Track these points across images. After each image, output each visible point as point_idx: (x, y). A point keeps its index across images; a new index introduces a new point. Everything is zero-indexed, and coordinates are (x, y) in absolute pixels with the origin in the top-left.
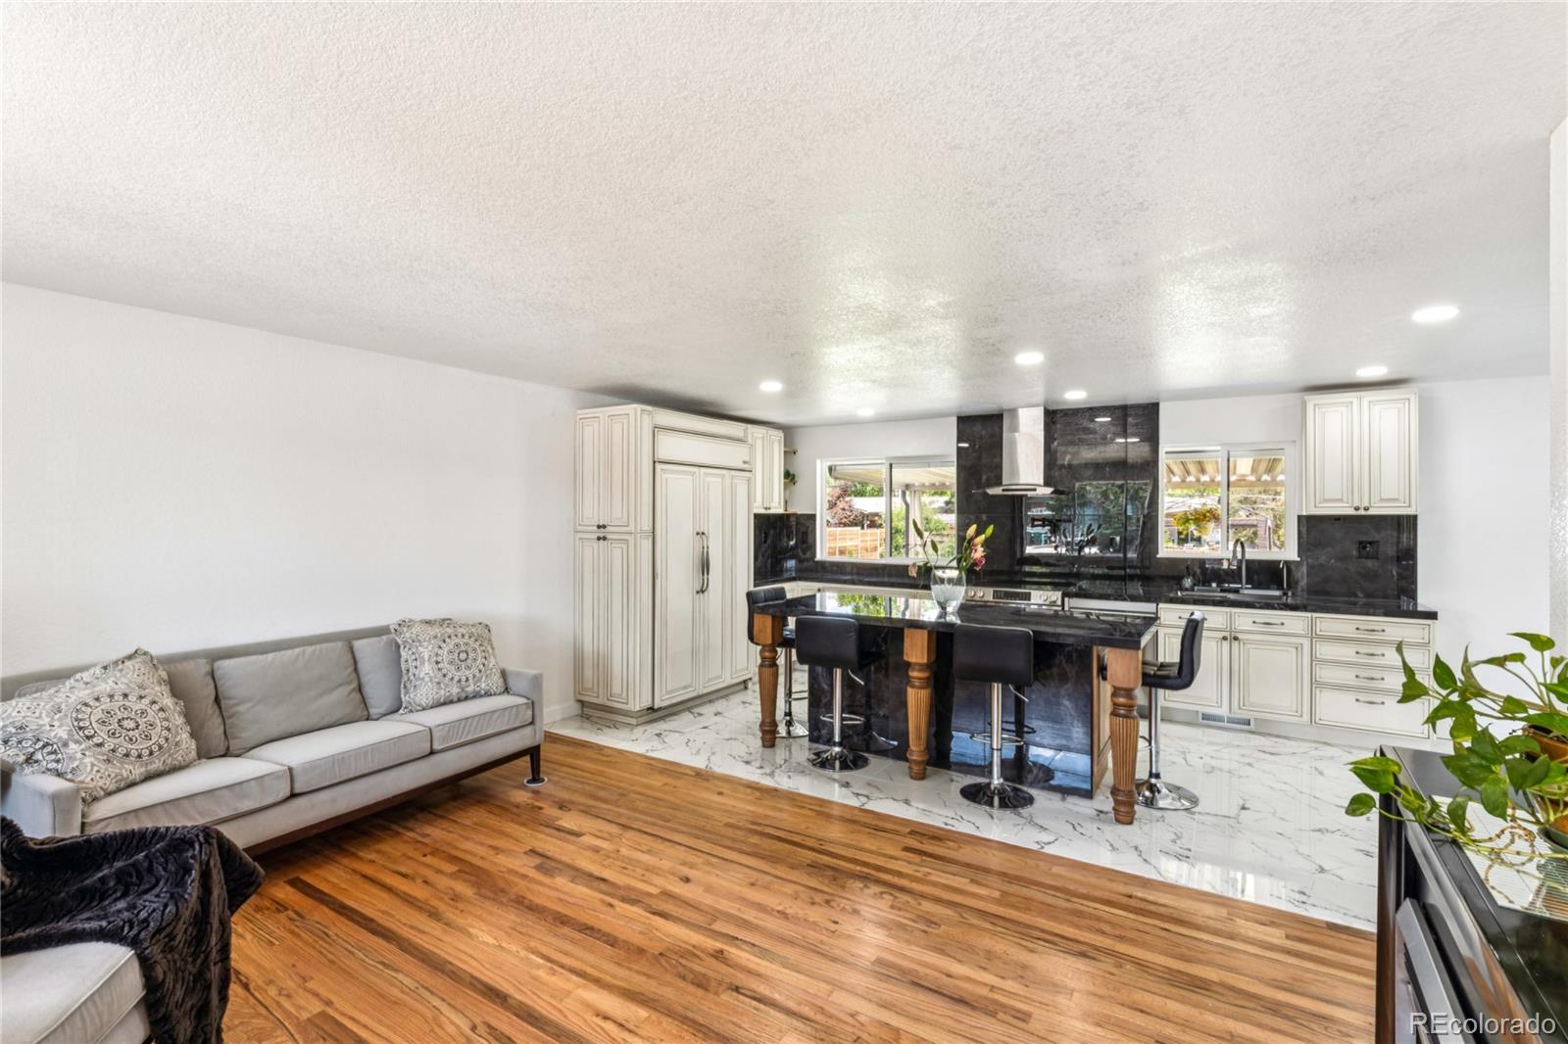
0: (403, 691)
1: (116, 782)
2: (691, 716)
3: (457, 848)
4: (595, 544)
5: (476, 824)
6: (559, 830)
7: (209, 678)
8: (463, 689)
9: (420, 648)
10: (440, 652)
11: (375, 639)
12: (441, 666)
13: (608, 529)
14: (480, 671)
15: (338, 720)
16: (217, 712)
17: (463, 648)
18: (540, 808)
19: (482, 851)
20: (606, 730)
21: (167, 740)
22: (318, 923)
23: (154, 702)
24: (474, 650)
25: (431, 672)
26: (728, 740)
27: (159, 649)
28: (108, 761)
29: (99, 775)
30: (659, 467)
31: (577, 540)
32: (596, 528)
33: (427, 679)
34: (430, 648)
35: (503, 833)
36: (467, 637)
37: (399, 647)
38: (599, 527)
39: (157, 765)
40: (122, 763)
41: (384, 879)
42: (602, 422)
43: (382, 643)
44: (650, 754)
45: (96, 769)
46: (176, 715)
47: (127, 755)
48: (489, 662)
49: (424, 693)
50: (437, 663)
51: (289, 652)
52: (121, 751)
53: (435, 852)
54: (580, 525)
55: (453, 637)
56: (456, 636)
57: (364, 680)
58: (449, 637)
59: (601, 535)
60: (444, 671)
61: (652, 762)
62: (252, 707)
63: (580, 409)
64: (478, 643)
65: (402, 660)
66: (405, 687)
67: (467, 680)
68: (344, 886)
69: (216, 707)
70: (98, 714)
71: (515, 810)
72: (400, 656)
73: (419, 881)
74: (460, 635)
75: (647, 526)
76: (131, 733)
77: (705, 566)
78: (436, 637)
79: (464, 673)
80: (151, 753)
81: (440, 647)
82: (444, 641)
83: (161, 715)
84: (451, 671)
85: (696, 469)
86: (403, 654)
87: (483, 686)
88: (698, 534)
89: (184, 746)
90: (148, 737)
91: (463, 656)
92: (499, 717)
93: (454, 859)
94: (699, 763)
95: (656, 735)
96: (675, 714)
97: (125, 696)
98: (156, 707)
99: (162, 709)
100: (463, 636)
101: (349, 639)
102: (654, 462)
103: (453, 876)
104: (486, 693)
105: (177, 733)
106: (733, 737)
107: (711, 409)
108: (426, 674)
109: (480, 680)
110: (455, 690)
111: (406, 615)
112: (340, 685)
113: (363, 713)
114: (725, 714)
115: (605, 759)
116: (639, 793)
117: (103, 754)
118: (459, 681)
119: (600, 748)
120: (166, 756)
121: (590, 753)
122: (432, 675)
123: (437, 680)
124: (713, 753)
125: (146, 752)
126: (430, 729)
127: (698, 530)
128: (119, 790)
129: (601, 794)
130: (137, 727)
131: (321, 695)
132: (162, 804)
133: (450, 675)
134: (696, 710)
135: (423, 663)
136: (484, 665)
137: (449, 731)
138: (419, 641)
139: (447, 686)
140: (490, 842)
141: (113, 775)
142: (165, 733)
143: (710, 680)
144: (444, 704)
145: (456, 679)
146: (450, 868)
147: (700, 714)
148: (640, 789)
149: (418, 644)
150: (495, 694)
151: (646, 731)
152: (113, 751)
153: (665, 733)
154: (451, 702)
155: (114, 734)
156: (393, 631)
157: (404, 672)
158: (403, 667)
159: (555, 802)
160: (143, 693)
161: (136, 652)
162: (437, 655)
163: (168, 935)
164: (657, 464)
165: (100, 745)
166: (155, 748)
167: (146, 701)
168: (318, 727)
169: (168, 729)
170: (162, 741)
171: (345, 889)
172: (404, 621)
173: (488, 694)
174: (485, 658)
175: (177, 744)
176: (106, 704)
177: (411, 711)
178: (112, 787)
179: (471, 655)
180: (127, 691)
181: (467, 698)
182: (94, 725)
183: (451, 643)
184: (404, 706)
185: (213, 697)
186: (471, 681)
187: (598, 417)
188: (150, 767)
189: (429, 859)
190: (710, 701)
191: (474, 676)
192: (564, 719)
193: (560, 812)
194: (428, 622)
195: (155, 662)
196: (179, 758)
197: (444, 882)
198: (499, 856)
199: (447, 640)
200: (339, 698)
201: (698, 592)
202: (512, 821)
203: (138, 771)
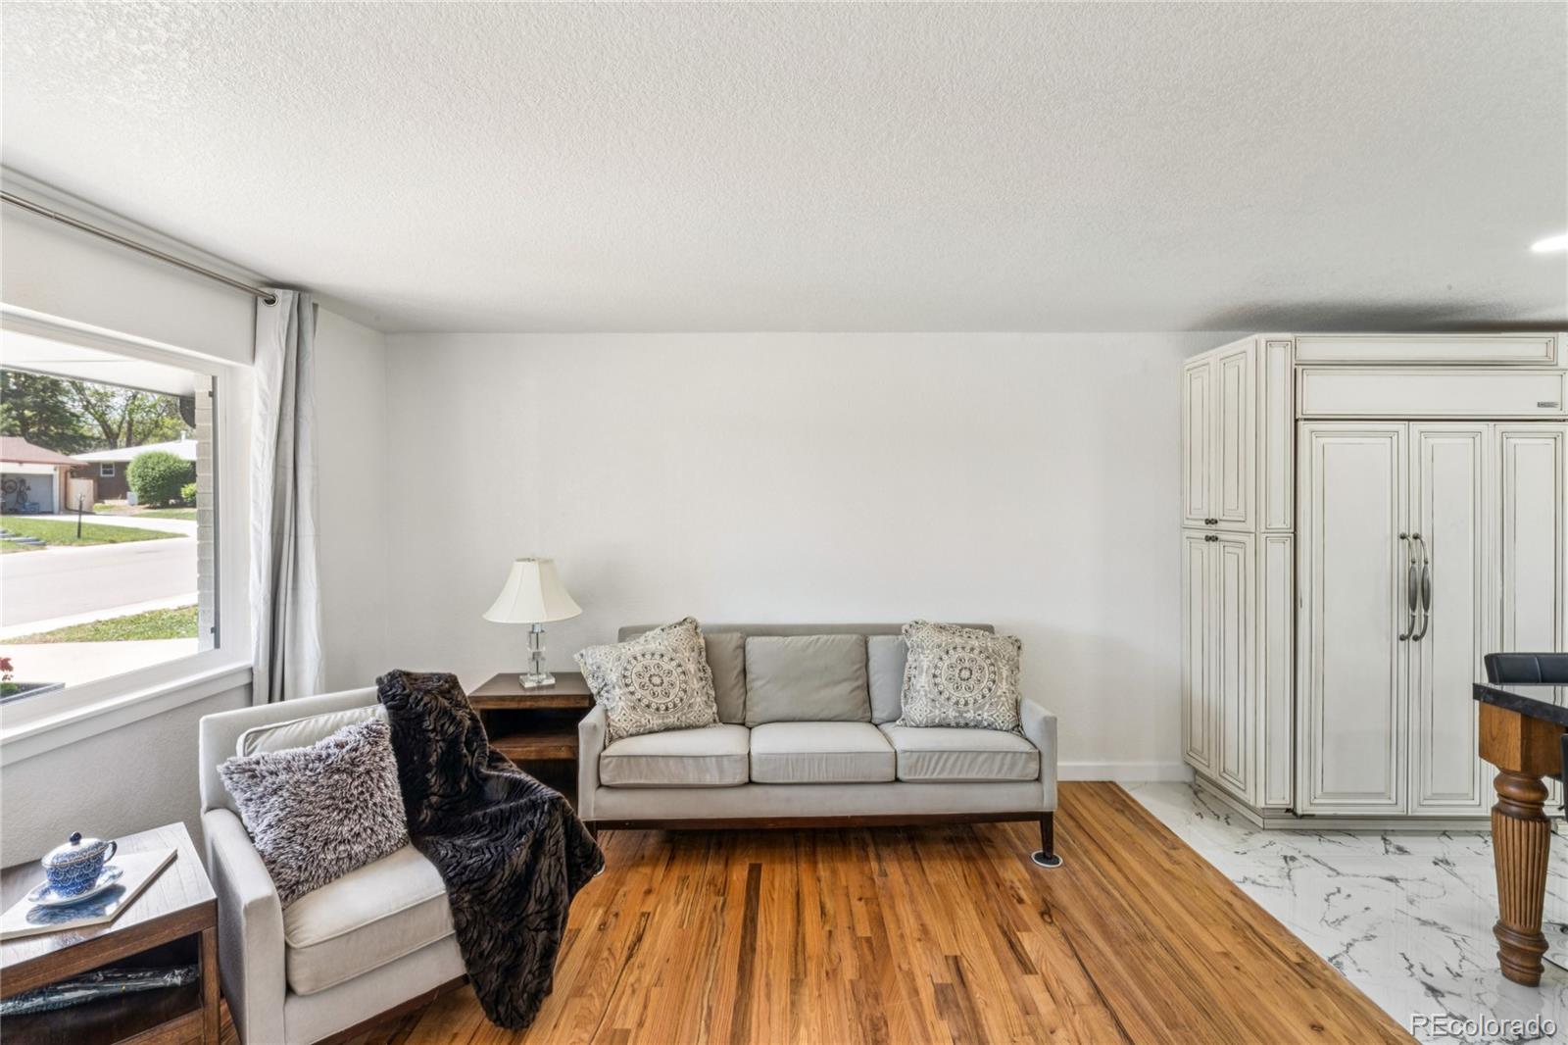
0: (903, 701)
1: (637, 727)
2: (1380, 845)
3: (892, 907)
4: (1205, 545)
5: (937, 886)
6: (1012, 946)
7: (740, 651)
8: (961, 713)
9: (921, 655)
10: (940, 664)
11: (891, 637)
12: (938, 680)
13: (1221, 525)
14: (984, 697)
15: (836, 716)
16: (741, 684)
17: (967, 664)
18: (1021, 901)
19: (910, 925)
20: (1208, 820)
21: (681, 700)
22: (724, 925)
23: (680, 666)
24: (981, 669)
25: (926, 685)
26: (1424, 923)
27: (705, 619)
28: (634, 708)
29: (624, 718)
30: (1304, 428)
31: (1184, 538)
32: (1203, 523)
33: (922, 693)
34: (931, 657)
35: (951, 917)
36: (976, 652)
37: (908, 649)
38: (1209, 522)
39: (671, 720)
40: (642, 711)
41: (807, 903)
42: (1212, 369)
43: (896, 642)
44: (1247, 889)
45: (624, 712)
46: (695, 680)
47: (648, 706)
48: (997, 687)
49: (918, 708)
50: (935, 676)
51: (805, 638)
52: (645, 702)
53: (872, 900)
54: (1187, 519)
55: (959, 650)
56: (963, 648)
57: (873, 680)
58: (955, 648)
59: (1211, 534)
60: (941, 688)
61: (1237, 903)
62: (764, 685)
63: (1190, 355)
64: (988, 661)
65: (907, 665)
66: (905, 696)
67: (966, 704)
68: (775, 896)
69: (741, 677)
70: (639, 668)
71: (992, 888)
72: (906, 660)
73: (827, 928)
74: (968, 649)
75: (1280, 519)
76: (655, 688)
77: (1419, 594)
78: (939, 646)
79: (963, 695)
80: (667, 709)
81: (941, 659)
82: (947, 652)
83: (682, 677)
84: (949, 689)
85: (1401, 426)
86: (909, 659)
87: (985, 715)
88: (1403, 537)
89: (696, 708)
90: (667, 695)
91: (965, 674)
92: (985, 761)
93: (878, 922)
94: (1322, 944)
95: (1285, 858)
96: (1349, 833)
97: (662, 656)
98: (680, 670)
99: (684, 673)
100: (972, 649)
101: (864, 635)
102: (1296, 421)
103: (857, 942)
104: (989, 725)
105: (692, 696)
106: (1441, 921)
107: (1461, 318)
108: (922, 687)
109: (981, 708)
110: (952, 714)
111: (920, 618)
112: (845, 680)
113: (864, 712)
114: (1457, 870)
115: (1167, 865)
116: (1169, 950)
117: (631, 701)
118: (957, 703)
119: (1171, 843)
120: (680, 714)
121: (1153, 846)
122: (928, 689)
123: (932, 697)
124: (1369, 938)
125: (663, 707)
126: (896, 752)
127: (1403, 530)
128: (638, 734)
129: (1114, 920)
130: (662, 683)
131: (827, 685)
132: (646, 756)
133: (946, 694)
134: (1397, 841)
135: (921, 674)
136: (990, 690)
137: (917, 761)
138: (922, 647)
139: (942, 705)
140: (929, 919)
141: (634, 721)
142: (681, 694)
143: (1436, 796)
144: (940, 726)
145: (954, 700)
146: (864, 930)
147: (1401, 850)
148: (1176, 943)
149: (920, 650)
150: (1001, 730)
151: (1271, 843)
152: (639, 700)
153: (1305, 861)
154: (948, 726)
155: (643, 686)
156: (903, 632)
157: (906, 679)
158: (906, 673)
159: (1044, 900)
160: (674, 655)
161: (685, 620)
162: (936, 667)
163: (479, 888)
164: (1301, 423)
165: (632, 693)
166: (671, 705)
167: (674, 663)
168: (818, 718)
169: (685, 691)
170: (677, 701)
171: (773, 899)
172: (917, 623)
173: (990, 727)
174: (994, 682)
175: (690, 706)
176: (647, 661)
177: (906, 725)
178: (633, 730)
179: (976, 675)
180: (664, 652)
181: (967, 726)
182: (634, 676)
183: (954, 656)
184: (903, 716)
185: (739, 668)
186: (971, 706)
187: (1208, 364)
188: (666, 721)
189: (859, 907)
190: (1444, 833)
191: (975, 701)
192: (1162, 783)
193: (1038, 919)
194: (941, 628)
195: (699, 631)
196: (692, 718)
197: (844, 945)
198: (918, 944)
199: (951, 652)
200: (840, 694)
201: (1402, 638)
202: (976, 904)
203: (656, 722)
